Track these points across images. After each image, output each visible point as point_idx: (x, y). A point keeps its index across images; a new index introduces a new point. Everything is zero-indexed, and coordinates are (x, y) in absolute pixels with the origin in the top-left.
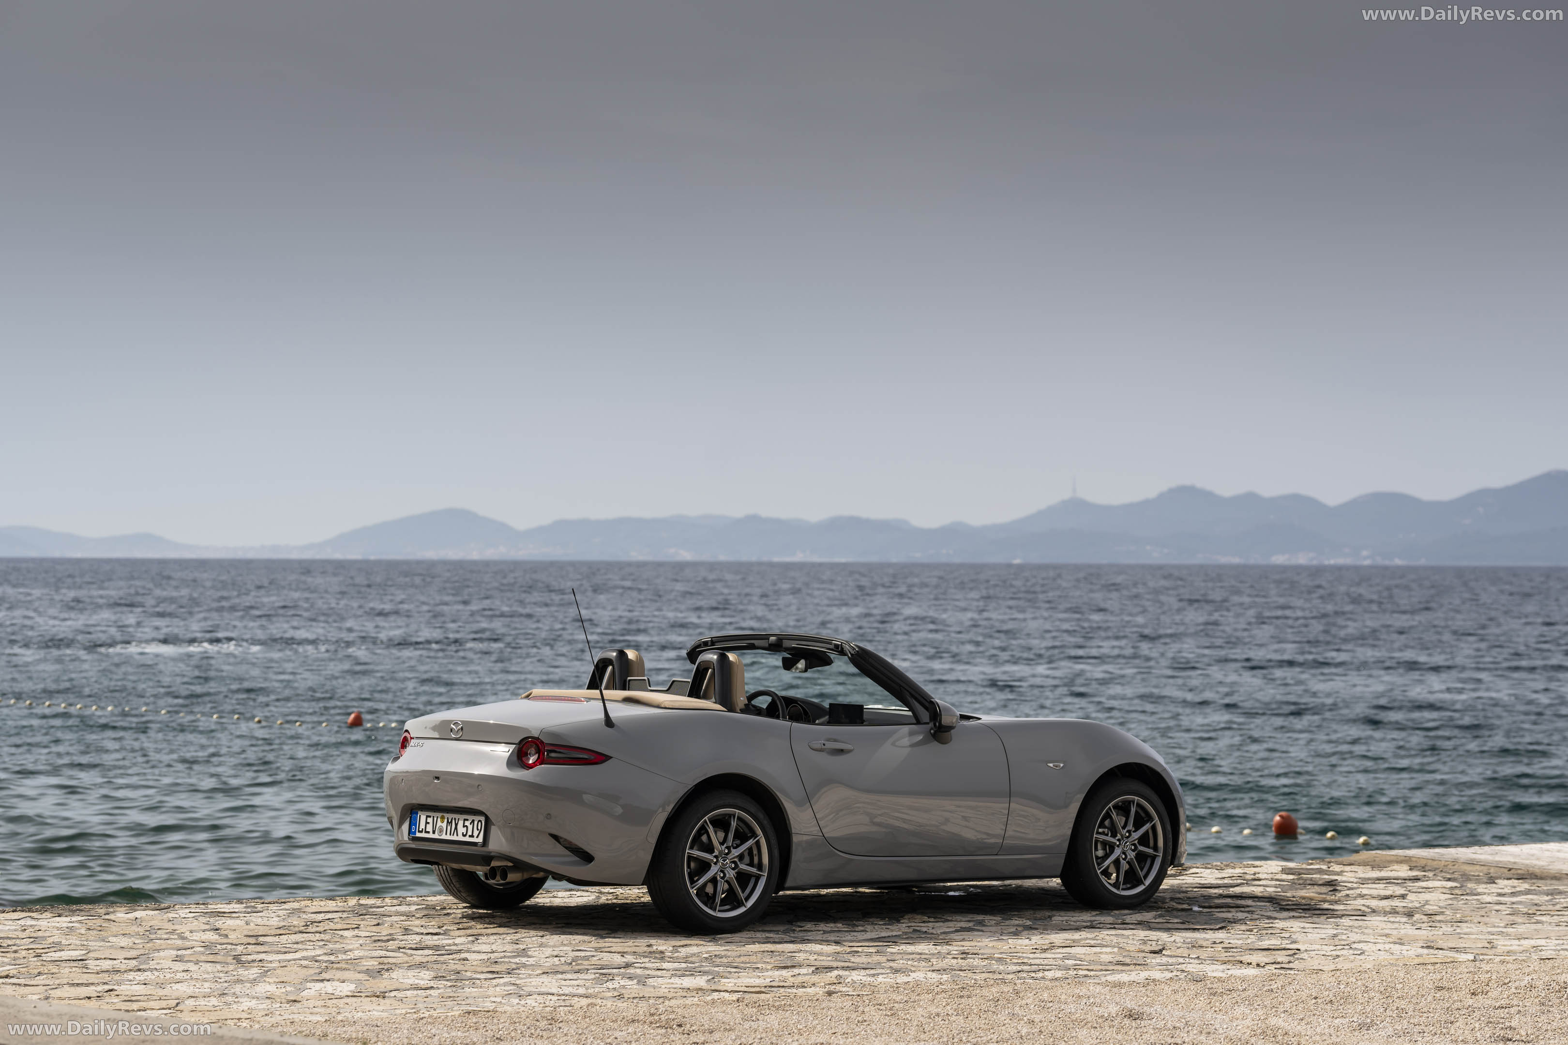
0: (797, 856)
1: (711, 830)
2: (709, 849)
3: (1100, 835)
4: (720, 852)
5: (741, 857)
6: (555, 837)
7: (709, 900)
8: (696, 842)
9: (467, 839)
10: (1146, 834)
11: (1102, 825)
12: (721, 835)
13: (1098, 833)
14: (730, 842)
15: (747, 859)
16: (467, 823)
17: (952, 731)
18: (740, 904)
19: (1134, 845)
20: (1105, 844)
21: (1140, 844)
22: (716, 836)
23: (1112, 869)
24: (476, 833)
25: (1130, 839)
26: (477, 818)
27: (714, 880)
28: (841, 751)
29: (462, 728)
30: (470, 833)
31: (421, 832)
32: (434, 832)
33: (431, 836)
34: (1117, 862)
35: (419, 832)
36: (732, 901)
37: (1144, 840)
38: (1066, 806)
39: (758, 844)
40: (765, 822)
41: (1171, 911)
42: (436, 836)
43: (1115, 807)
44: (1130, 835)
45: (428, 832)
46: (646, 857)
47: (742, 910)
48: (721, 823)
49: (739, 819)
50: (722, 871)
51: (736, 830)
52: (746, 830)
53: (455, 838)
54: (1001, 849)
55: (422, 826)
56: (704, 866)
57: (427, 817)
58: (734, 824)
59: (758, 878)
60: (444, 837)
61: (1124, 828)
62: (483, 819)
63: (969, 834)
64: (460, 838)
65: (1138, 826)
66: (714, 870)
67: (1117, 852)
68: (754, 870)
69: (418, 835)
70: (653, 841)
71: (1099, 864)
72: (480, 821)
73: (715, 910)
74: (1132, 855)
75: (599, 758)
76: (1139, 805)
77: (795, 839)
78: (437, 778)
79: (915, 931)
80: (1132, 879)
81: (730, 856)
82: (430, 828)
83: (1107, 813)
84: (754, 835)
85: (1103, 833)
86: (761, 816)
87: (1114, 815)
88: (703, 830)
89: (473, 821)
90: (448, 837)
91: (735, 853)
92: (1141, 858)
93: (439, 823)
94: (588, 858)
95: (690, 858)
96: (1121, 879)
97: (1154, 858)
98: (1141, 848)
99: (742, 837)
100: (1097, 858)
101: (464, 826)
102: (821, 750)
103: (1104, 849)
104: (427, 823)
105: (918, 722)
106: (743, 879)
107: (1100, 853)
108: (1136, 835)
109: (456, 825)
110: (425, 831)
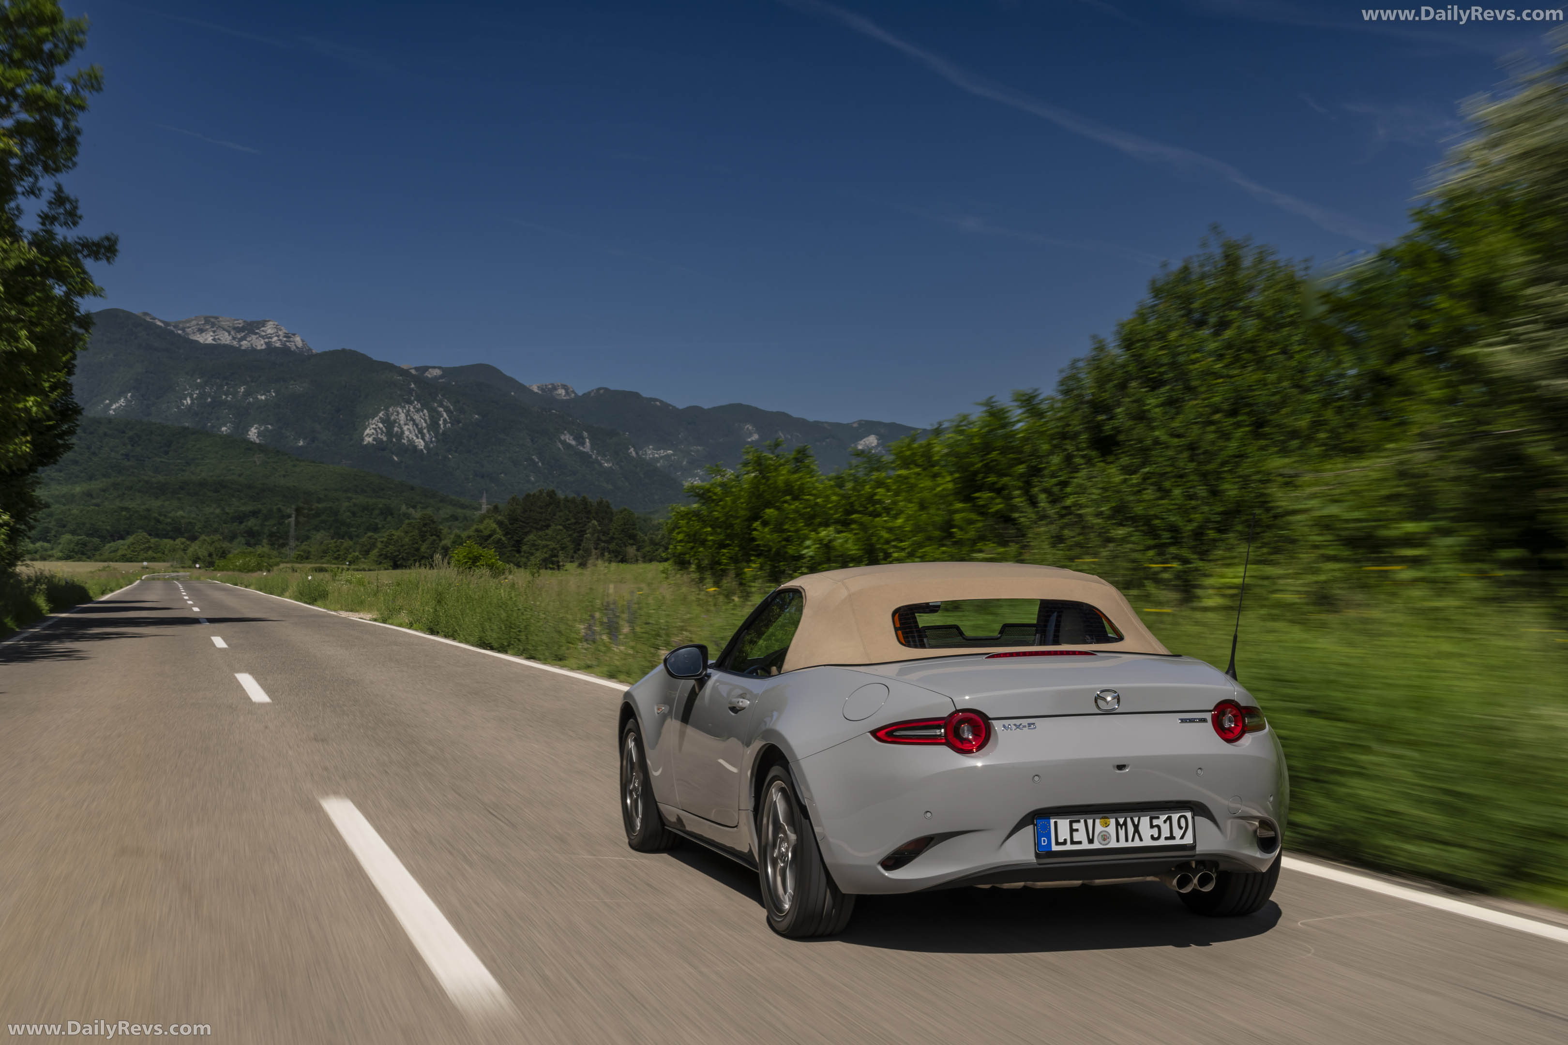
9: (1162, 842)
16: (1155, 822)
24: (1178, 833)
26: (1176, 813)
30: (1166, 833)
31: (1065, 843)
32: (1091, 841)
33: (1086, 846)
35: (1057, 843)
42: (1096, 845)
45: (1080, 843)
53: (1137, 843)
55: (1064, 833)
57: (1071, 823)
60: (1113, 844)
62: (1189, 815)
64: (1148, 842)
69: (1055, 848)
72: (1184, 816)
82: (1081, 836)
89: (1169, 818)
90: (1122, 844)
93: (1099, 828)
101: (1152, 826)
104: (1072, 830)
109: (1136, 828)
110: (1073, 842)
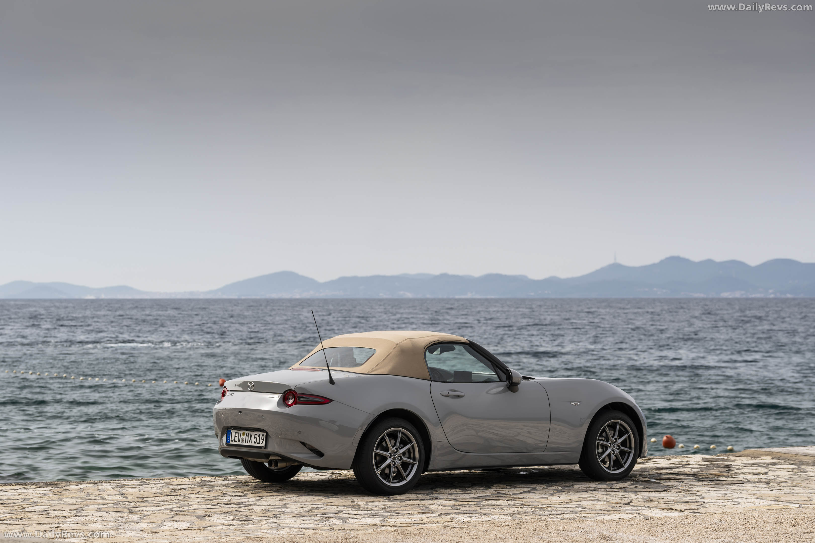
0: (435, 453)
1: (387, 439)
2: (386, 449)
3: (600, 441)
4: (393, 451)
5: (404, 454)
6: (304, 444)
7: (386, 476)
8: (380, 446)
9: (256, 445)
10: (625, 440)
11: (601, 435)
12: (393, 442)
13: (599, 440)
14: (398, 446)
15: (407, 455)
16: (256, 436)
17: (519, 385)
18: (404, 479)
19: (619, 446)
20: (602, 446)
21: (622, 446)
22: (389, 443)
23: (607, 459)
24: (261, 441)
25: (617, 443)
26: (261, 434)
27: (389, 466)
28: (459, 396)
29: (254, 386)
30: (258, 442)
31: (233, 441)
32: (239, 441)
33: (237, 443)
34: (609, 455)
35: (231, 441)
36: (399, 477)
37: (624, 443)
38: (581, 425)
39: (413, 446)
40: (417, 435)
41: (638, 482)
42: (240, 443)
43: (608, 426)
44: (616, 441)
46: (352, 454)
47: (404, 482)
48: (393, 436)
49: (403, 433)
50: (393, 461)
51: (401, 439)
52: (407, 439)
53: (250, 444)
54: (546, 449)
55: (233, 438)
56: (384, 459)
57: (236, 433)
58: (400, 436)
59: (413, 465)
60: (244, 444)
61: (613, 437)
62: (265, 434)
63: (530, 441)
64: (253, 444)
65: (620, 436)
66: (389, 461)
67: (609, 450)
68: (411, 461)
69: (231, 443)
70: (356, 445)
71: (599, 457)
72: (263, 435)
73: (389, 482)
74: (617, 451)
75: (325, 401)
76: (621, 425)
77: (433, 444)
78: (241, 412)
79: (498, 493)
80: (617, 464)
81: (398, 453)
82: (237, 439)
83: (604, 429)
84: (411, 442)
85: (602, 440)
86: (414, 431)
87: (607, 430)
88: (383, 439)
90: (247, 444)
91: (401, 451)
92: (622, 453)
93: (242, 437)
94: (320, 454)
95: (376, 454)
96: (612, 464)
97: (629, 453)
98: (622, 448)
99: (404, 443)
100: (598, 453)
101: (255, 438)
102: (447, 396)
103: (602, 448)
104: (235, 436)
105: (501, 381)
106: (405, 465)
107: (600, 451)
108: (620, 441)
109: (251, 437)
110: (235, 441)
